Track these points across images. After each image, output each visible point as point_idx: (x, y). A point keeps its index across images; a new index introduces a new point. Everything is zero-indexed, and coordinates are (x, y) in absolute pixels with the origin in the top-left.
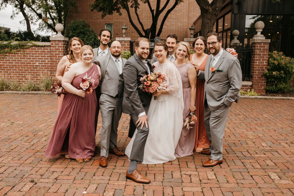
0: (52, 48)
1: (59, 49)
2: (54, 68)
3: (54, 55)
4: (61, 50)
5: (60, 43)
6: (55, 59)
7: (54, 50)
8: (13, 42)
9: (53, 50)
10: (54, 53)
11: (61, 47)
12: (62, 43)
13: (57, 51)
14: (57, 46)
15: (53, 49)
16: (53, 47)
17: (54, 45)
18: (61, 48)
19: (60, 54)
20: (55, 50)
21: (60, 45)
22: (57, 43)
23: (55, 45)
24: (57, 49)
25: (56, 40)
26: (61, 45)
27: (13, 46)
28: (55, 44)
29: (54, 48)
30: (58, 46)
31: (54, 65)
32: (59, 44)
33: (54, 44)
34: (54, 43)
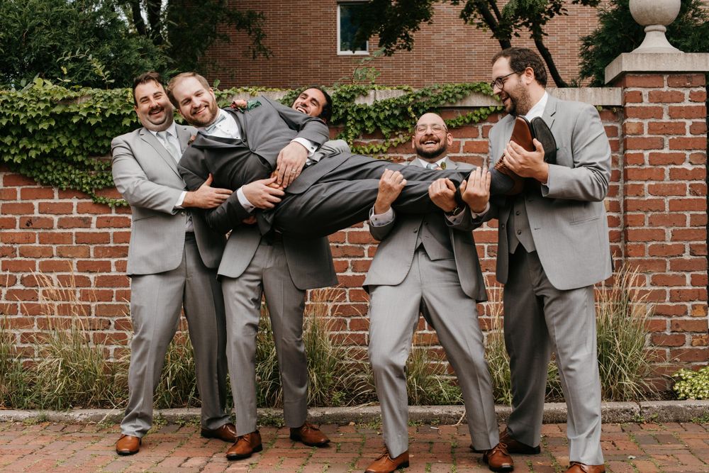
0: (636, 121)
1: (680, 129)
2: (642, 247)
3: (647, 166)
4: (688, 135)
5: (687, 92)
6: (653, 191)
7: (646, 135)
8: (372, 93)
9: (641, 132)
10: (646, 154)
11: (689, 113)
12: (695, 90)
13: (667, 143)
14: (666, 107)
15: (641, 125)
16: (644, 113)
17: (646, 103)
18: (689, 123)
19: (682, 159)
20: (651, 131)
21: (686, 103)
22: (666, 89)
23: (651, 100)
24: (667, 129)
25: (661, 73)
26: (693, 105)
27: (373, 115)
28: (659, 98)
29: (646, 122)
30: (671, 109)
31: (646, 227)
32: (681, 98)
33: (646, 99)
34: (645, 92)
